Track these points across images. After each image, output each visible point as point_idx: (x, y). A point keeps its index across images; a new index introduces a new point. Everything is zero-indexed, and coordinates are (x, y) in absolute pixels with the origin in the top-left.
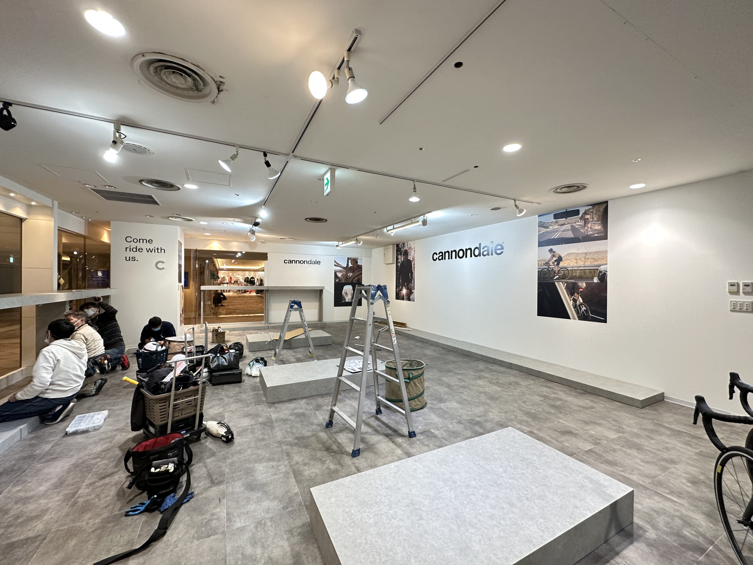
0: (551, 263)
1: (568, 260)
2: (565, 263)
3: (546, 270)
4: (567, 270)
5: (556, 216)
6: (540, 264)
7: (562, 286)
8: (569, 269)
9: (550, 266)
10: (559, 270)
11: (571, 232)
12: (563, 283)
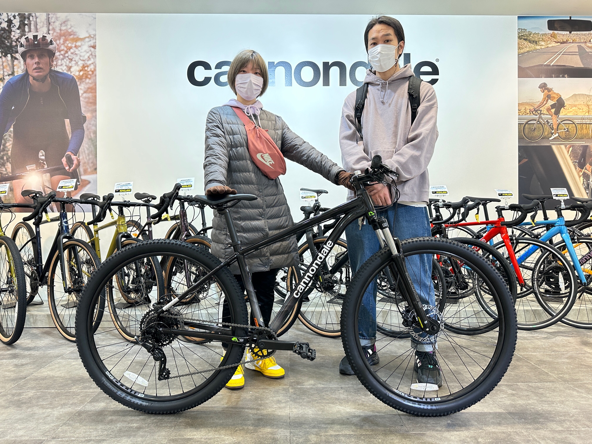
0: (544, 110)
1: (575, 106)
2: (569, 112)
3: (535, 122)
4: (574, 123)
5: (552, 25)
6: (523, 110)
7: (565, 151)
8: (576, 121)
9: (542, 116)
10: (560, 124)
11: (578, 57)
12: (566, 147)
